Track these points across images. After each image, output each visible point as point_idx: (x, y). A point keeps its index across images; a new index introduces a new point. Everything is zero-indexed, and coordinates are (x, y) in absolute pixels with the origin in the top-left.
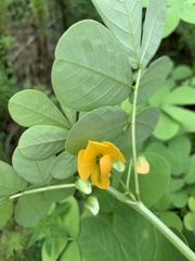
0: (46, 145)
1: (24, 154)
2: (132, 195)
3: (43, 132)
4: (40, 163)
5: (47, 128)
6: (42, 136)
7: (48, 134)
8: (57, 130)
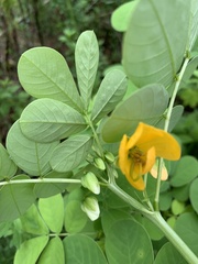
0: (54, 125)
1: (25, 131)
2: (150, 204)
3: (53, 108)
4: (41, 146)
5: (58, 105)
6: (50, 113)
7: (57, 113)
8: (69, 110)
